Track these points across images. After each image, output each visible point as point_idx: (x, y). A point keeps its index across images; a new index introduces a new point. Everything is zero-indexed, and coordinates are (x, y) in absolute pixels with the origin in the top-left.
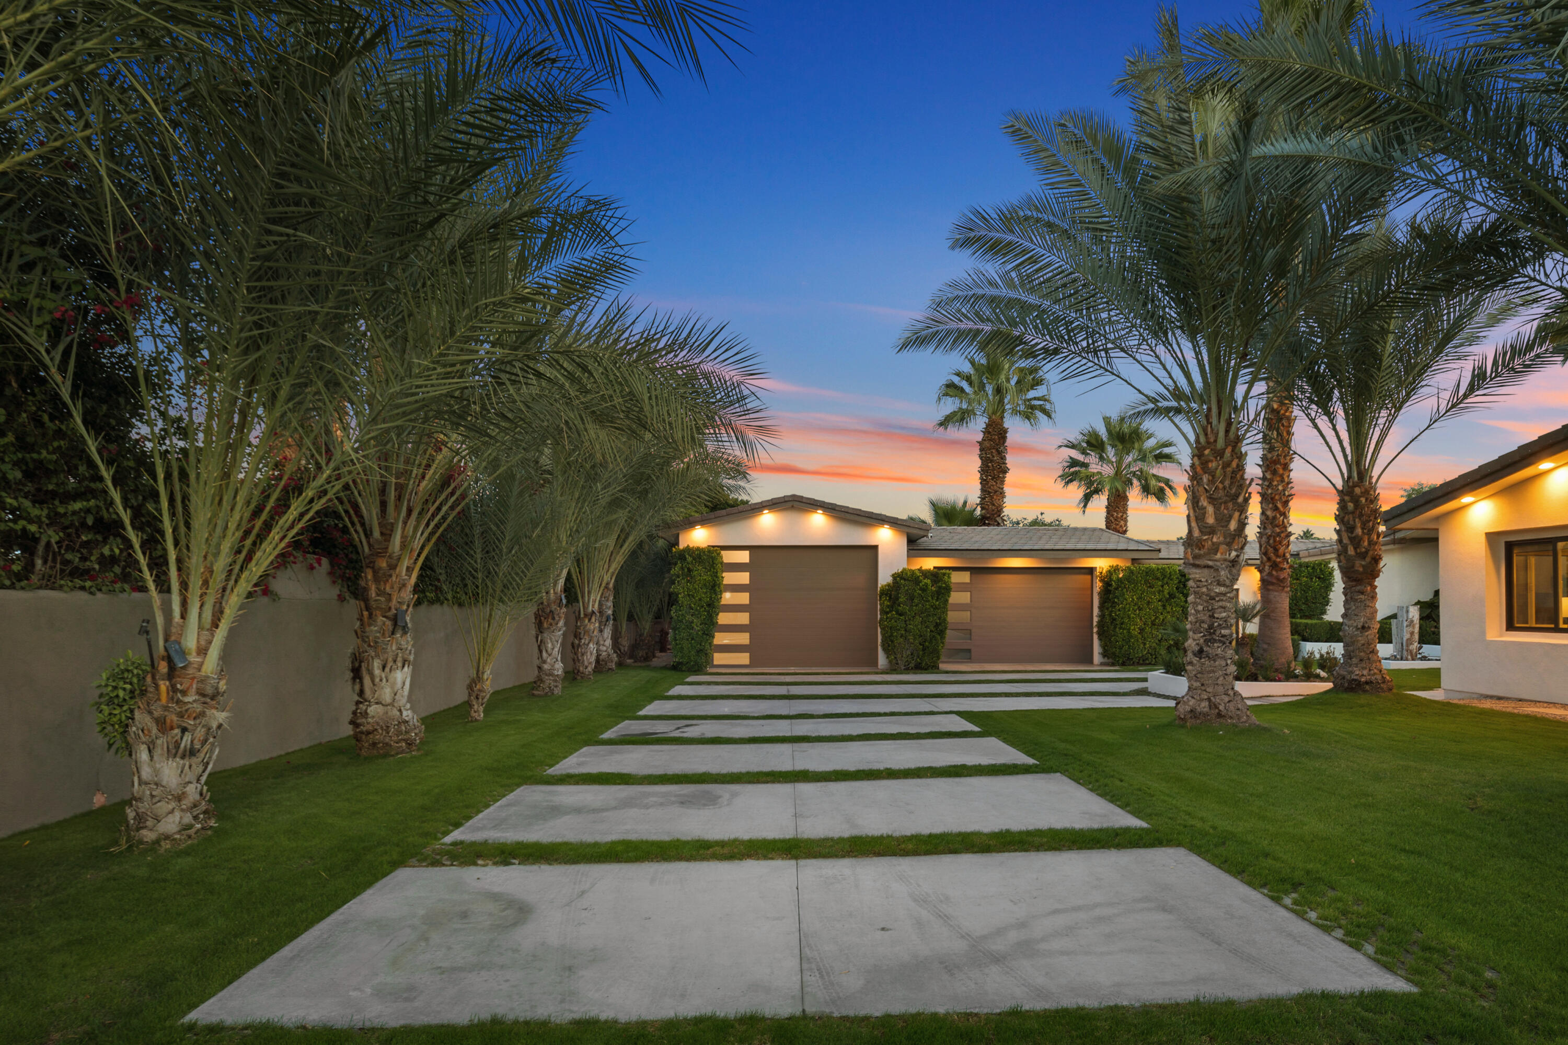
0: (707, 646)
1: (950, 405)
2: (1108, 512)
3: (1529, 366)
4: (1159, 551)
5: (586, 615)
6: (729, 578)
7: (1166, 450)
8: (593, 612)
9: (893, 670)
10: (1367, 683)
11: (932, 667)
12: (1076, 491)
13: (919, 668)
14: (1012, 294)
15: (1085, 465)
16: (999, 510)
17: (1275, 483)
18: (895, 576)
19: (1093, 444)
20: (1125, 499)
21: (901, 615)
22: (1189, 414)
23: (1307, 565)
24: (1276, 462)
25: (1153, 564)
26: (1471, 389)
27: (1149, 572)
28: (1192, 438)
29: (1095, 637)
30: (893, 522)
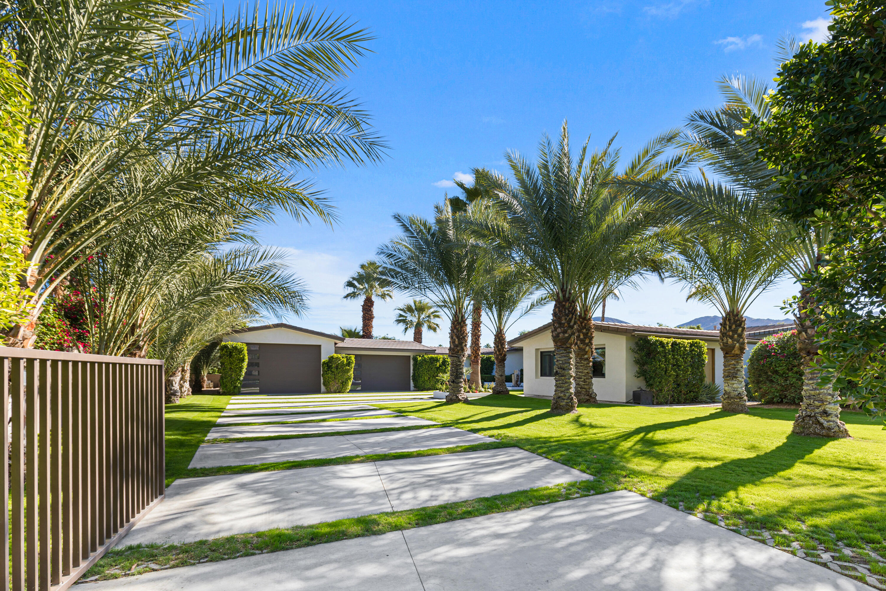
0: (239, 385)
1: (349, 290)
2: (414, 335)
4: (435, 351)
7: (438, 314)
11: (346, 392)
12: (402, 326)
13: (340, 392)
14: (392, 267)
15: (405, 317)
16: (370, 333)
19: (409, 309)
20: (421, 330)
22: (449, 308)
25: (433, 356)
27: (431, 358)
28: (451, 318)
29: (411, 381)
30: (328, 336)
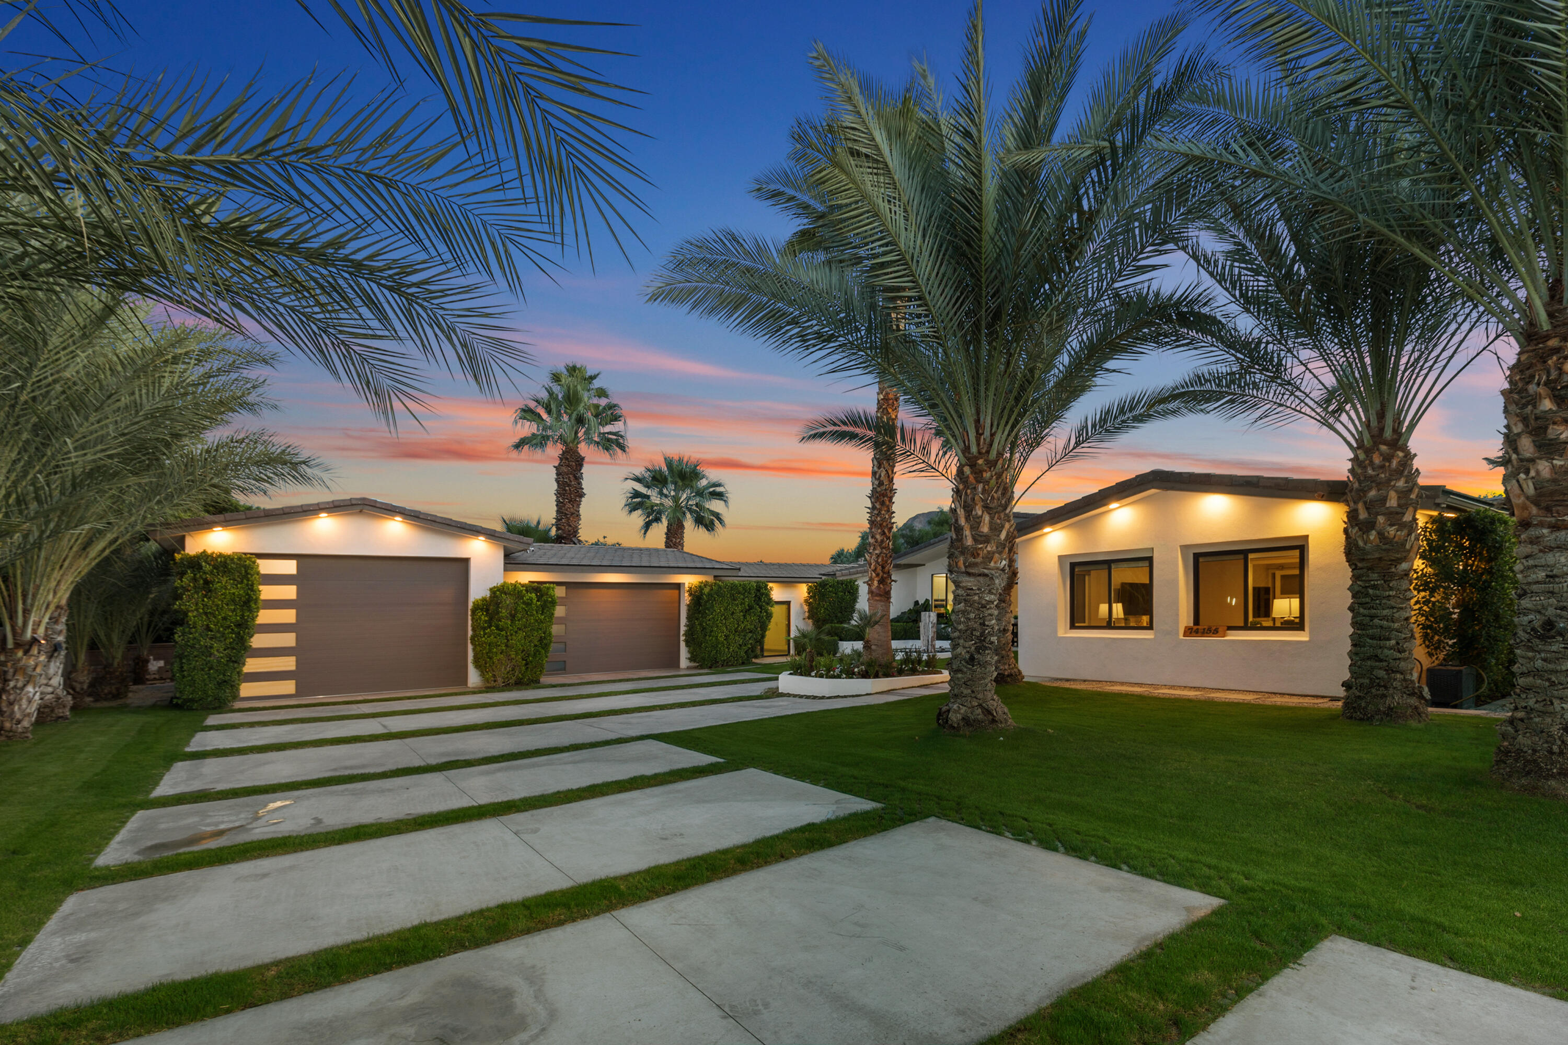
0: (235, 676)
1: (528, 428)
2: (667, 538)
3: (1119, 428)
4: (739, 569)
5: (18, 645)
6: (267, 592)
7: (718, 489)
8: (35, 641)
9: (488, 689)
10: (1008, 676)
11: (534, 683)
12: (638, 518)
13: (520, 684)
15: (648, 497)
16: (575, 532)
17: (883, 512)
18: (493, 591)
19: (657, 479)
20: (681, 527)
21: (502, 630)
23: (842, 583)
24: (884, 495)
25: (736, 580)
26: (1077, 444)
27: (733, 587)
29: (683, 645)
30: (491, 535)
